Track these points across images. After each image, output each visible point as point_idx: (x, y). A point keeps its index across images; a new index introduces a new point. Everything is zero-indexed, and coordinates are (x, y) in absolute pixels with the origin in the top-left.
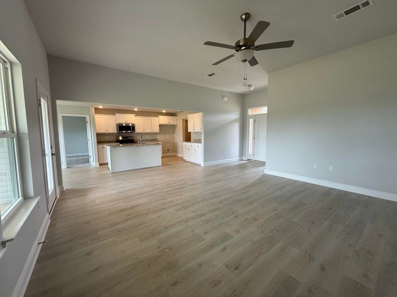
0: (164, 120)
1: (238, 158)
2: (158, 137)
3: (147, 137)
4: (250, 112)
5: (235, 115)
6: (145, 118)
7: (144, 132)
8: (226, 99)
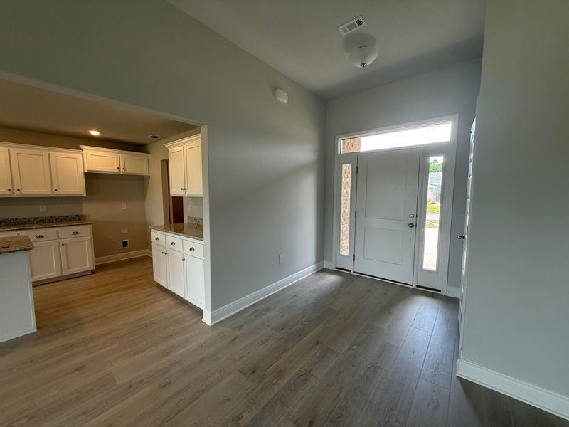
0: (100, 160)
1: (313, 267)
2: (87, 209)
3: (42, 211)
4: (344, 146)
5: (303, 153)
6: (19, 150)
7: (17, 194)
8: (283, 99)
